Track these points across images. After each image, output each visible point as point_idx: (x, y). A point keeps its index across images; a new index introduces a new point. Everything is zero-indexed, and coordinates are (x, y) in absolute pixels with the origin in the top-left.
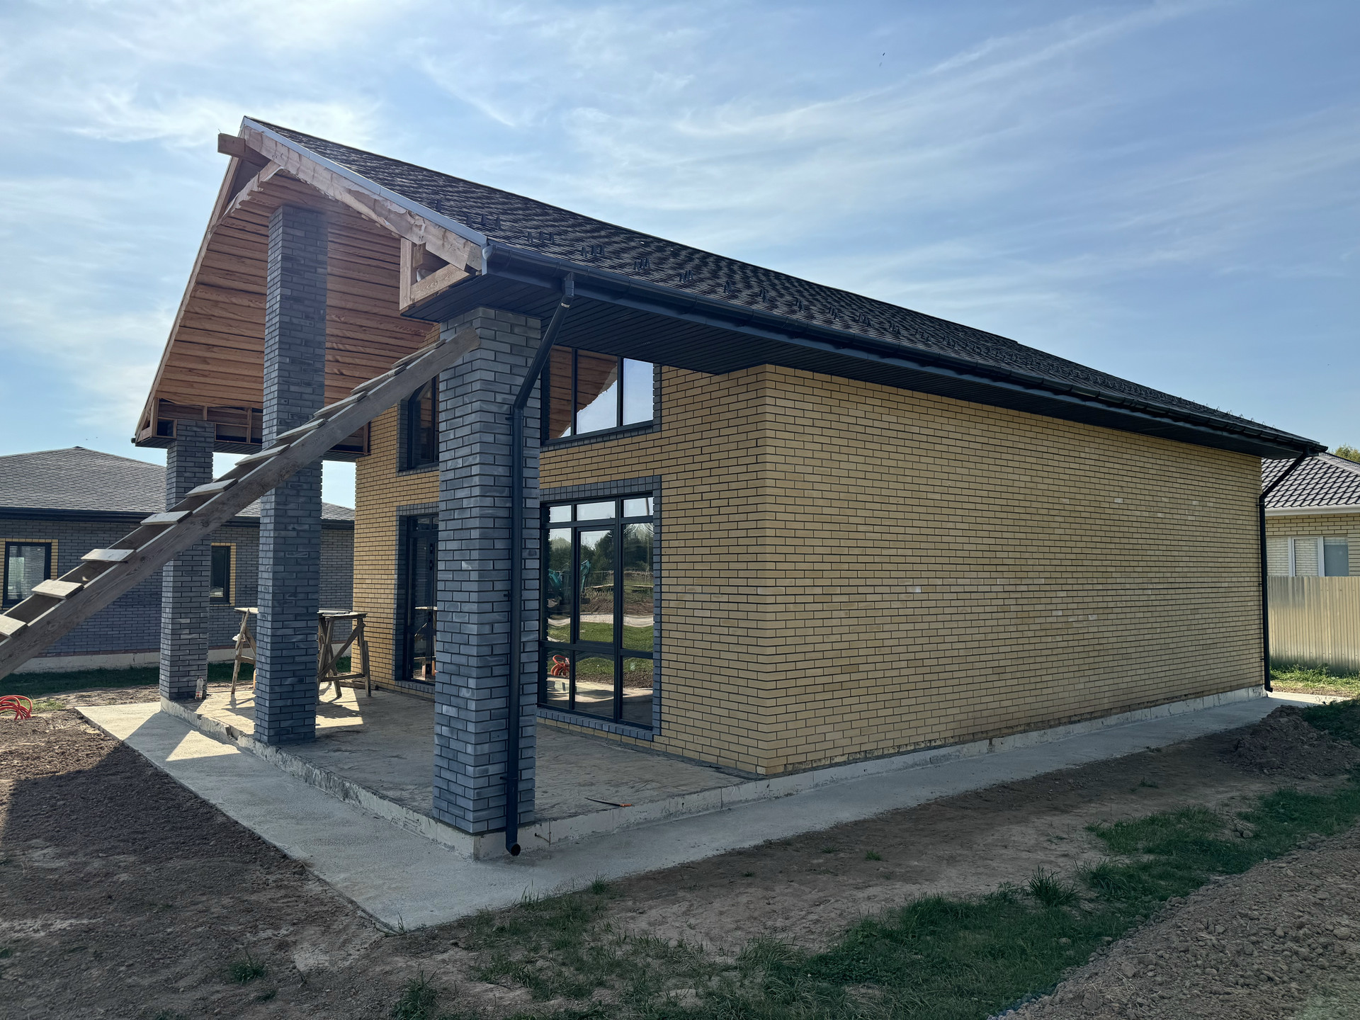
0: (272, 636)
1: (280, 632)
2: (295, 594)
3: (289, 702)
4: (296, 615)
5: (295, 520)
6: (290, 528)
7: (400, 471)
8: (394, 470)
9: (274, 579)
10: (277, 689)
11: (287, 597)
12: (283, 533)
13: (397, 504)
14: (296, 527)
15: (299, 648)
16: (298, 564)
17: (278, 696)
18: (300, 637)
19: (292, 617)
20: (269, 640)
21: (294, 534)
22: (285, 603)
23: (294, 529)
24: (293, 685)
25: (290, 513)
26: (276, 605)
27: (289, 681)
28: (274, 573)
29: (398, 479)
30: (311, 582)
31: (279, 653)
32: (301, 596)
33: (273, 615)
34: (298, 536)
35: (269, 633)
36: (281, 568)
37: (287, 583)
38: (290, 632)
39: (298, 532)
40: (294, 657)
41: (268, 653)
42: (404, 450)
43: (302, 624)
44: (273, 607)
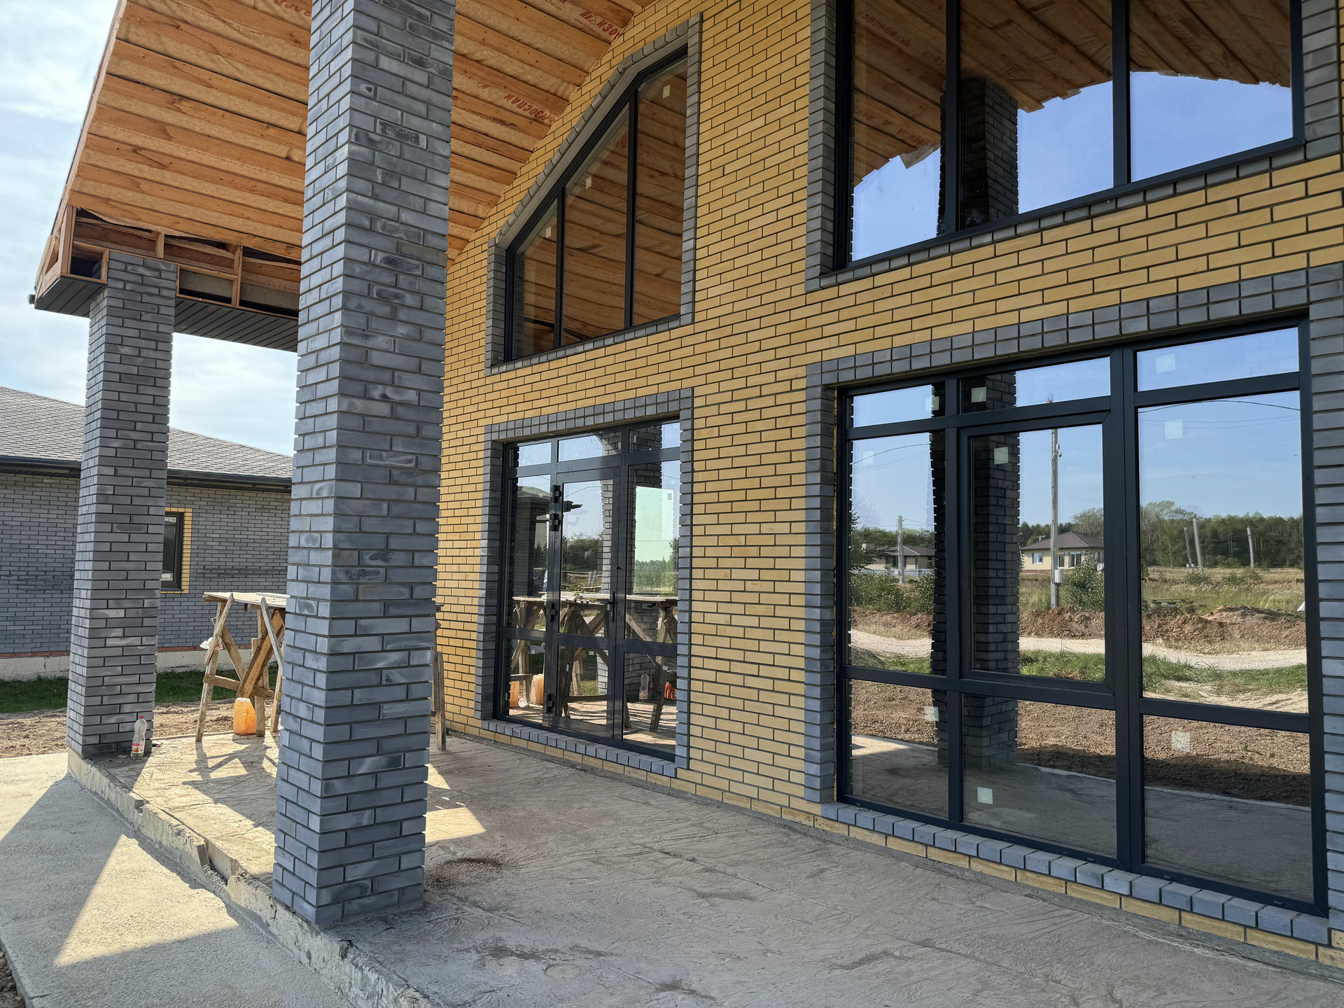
0: (332, 654)
1: (348, 646)
2: (385, 553)
3: (366, 818)
4: (387, 604)
5: (386, 376)
6: (377, 392)
7: (492, 366)
8: (482, 366)
9: (338, 514)
10: (340, 787)
11: (366, 559)
12: (360, 405)
13: (488, 421)
14: (389, 392)
15: (390, 683)
16: (392, 481)
17: (341, 804)
18: (394, 657)
19: (376, 608)
20: (322, 664)
21: (384, 409)
22: (364, 574)
23: (384, 398)
24: (375, 774)
25: (376, 358)
26: (342, 577)
27: (367, 765)
28: (339, 499)
29: (489, 380)
30: (421, 527)
31: (344, 697)
32: (398, 559)
33: (335, 602)
34: (393, 416)
35: (323, 645)
36: (354, 489)
37: (369, 525)
38: (372, 644)
39: (394, 404)
40: (378, 705)
41: (319, 697)
42: (501, 332)
43: (399, 625)
44: (335, 583)
